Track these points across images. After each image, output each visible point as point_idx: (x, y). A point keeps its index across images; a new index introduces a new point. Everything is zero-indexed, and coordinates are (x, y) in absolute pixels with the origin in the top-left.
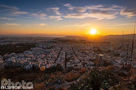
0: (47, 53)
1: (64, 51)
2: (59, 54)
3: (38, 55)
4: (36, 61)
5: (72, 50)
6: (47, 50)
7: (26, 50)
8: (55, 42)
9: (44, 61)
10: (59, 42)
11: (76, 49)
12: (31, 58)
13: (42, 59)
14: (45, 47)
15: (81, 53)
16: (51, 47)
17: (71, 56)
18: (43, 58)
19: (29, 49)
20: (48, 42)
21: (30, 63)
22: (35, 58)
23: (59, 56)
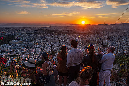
0: (30, 47)
1: (49, 44)
2: (44, 47)
3: (19, 49)
4: (16, 56)
5: (59, 42)
6: (29, 43)
7: (3, 44)
8: (39, 34)
9: (26, 56)
10: (44, 33)
11: (63, 41)
12: (11, 53)
13: (23, 53)
14: (26, 39)
15: (69, 45)
16: (34, 39)
17: (57, 49)
18: (25, 53)
19: (7, 43)
20: (31, 33)
21: (10, 59)
22: (15, 53)
23: (43, 49)
